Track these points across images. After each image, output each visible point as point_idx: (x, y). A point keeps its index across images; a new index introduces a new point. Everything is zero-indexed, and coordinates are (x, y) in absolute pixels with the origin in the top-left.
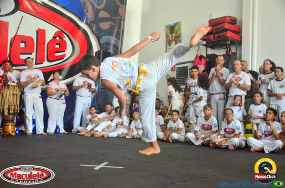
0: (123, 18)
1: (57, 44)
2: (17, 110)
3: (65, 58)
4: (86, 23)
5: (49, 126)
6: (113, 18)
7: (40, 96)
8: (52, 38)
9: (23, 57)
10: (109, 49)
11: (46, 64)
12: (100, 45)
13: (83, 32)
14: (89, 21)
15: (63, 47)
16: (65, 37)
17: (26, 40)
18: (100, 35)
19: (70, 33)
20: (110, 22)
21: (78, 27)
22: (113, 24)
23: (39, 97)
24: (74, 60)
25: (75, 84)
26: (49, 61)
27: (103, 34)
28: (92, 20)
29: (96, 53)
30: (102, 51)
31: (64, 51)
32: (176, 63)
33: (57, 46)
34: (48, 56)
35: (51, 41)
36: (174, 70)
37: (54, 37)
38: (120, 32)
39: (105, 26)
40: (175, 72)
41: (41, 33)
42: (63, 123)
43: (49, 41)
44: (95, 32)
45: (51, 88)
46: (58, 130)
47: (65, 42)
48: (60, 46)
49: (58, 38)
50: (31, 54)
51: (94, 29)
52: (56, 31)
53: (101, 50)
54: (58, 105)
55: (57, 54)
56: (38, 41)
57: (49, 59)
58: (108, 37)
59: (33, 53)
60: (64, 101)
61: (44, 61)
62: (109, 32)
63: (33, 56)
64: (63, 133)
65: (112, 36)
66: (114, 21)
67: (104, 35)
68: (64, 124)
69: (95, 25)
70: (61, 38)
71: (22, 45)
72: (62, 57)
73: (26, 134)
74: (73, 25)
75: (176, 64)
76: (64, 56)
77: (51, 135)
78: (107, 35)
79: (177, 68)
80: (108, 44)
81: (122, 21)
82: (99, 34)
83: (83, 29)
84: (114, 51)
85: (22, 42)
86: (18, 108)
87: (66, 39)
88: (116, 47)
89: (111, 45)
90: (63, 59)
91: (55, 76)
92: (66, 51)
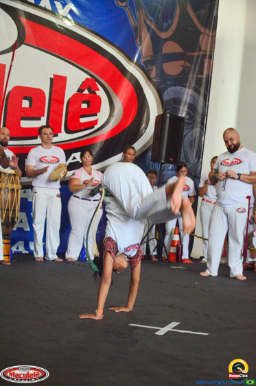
0: (208, 53)
1: (84, 102)
3: (96, 127)
4: (138, 64)
5: (69, 248)
6: (188, 54)
7: (59, 192)
8: (75, 92)
9: (25, 124)
10: (178, 110)
11: (63, 136)
12: (163, 103)
13: (130, 81)
14: (143, 60)
15: (94, 108)
16: (98, 90)
17: (33, 94)
18: (162, 86)
19: (108, 83)
20: (182, 62)
21: (124, 71)
22: (188, 65)
23: (57, 196)
26: (68, 131)
27: (169, 83)
28: (149, 58)
29: (157, 118)
30: (168, 115)
31: (96, 115)
33: (84, 106)
34: (68, 123)
35: (74, 96)
37: (80, 90)
38: (202, 78)
39: (173, 68)
41: (58, 83)
43: (70, 96)
44: (154, 80)
45: (78, 179)
47: (99, 99)
48: (88, 106)
49: (86, 92)
50: (39, 119)
51: (153, 74)
52: (84, 80)
54: (88, 211)
55: (82, 120)
56: (52, 97)
57: (69, 128)
58: (178, 88)
59: (42, 118)
61: (61, 132)
62: (181, 81)
63: (43, 122)
65: (185, 87)
66: (190, 60)
67: (171, 86)
69: (154, 68)
70: (93, 92)
71: (26, 104)
72: (90, 125)
73: (34, 259)
74: (115, 68)
76: (95, 122)
77: (73, 263)
78: (175, 86)
80: (177, 102)
81: (207, 60)
82: (161, 83)
83: (132, 75)
84: (188, 113)
85: (25, 98)
87: (101, 93)
88: (192, 108)
89: (182, 104)
90: (93, 127)
91: (85, 160)
92: (98, 114)
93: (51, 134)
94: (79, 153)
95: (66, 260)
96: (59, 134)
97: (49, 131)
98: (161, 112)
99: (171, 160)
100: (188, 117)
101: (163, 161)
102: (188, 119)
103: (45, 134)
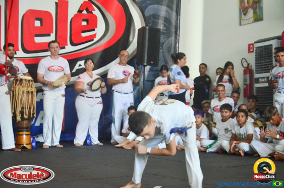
1: (84, 20)
2: (33, 114)
3: (95, 40)
8: (76, 12)
9: (38, 40)
10: (157, 24)
11: (69, 48)
12: (145, 18)
16: (94, 10)
18: (144, 5)
19: (102, 4)
23: (62, 96)
24: (108, 42)
25: (110, 76)
26: (73, 44)
27: (149, 2)
29: (139, 30)
30: (147, 28)
31: (94, 30)
32: (256, 40)
33: (84, 23)
34: (72, 38)
35: (76, 16)
36: (251, 50)
37: (80, 11)
40: (254, 54)
41: (62, 5)
42: (97, 130)
43: (73, 16)
44: (137, 1)
45: (82, 82)
46: (88, 141)
47: (95, 17)
48: (88, 24)
49: (85, 12)
50: (49, 35)
52: (82, 2)
53: (147, 25)
54: (92, 106)
55: (84, 35)
56: (58, 17)
57: (74, 41)
58: (156, 6)
59: (51, 34)
60: (100, 100)
61: (67, 45)
63: (52, 37)
64: (97, 145)
65: (162, 5)
67: (150, 4)
68: (99, 132)
70: (90, 12)
71: (37, 24)
75: (256, 42)
76: (94, 36)
77: (79, 147)
78: (154, 4)
79: (257, 48)
80: (156, 17)
82: (143, 3)
84: (165, 26)
85: (37, 19)
86: (35, 112)
87: (96, 12)
88: (167, 21)
89: (160, 19)
90: (93, 40)
91: (87, 66)
92: (96, 29)
93: (57, 47)
94: (83, 61)
95: (74, 145)
96: (66, 47)
97: (56, 45)
98: (144, 26)
99: (152, 62)
100: (165, 28)
101: (145, 64)
102: (165, 30)
103: (52, 48)
